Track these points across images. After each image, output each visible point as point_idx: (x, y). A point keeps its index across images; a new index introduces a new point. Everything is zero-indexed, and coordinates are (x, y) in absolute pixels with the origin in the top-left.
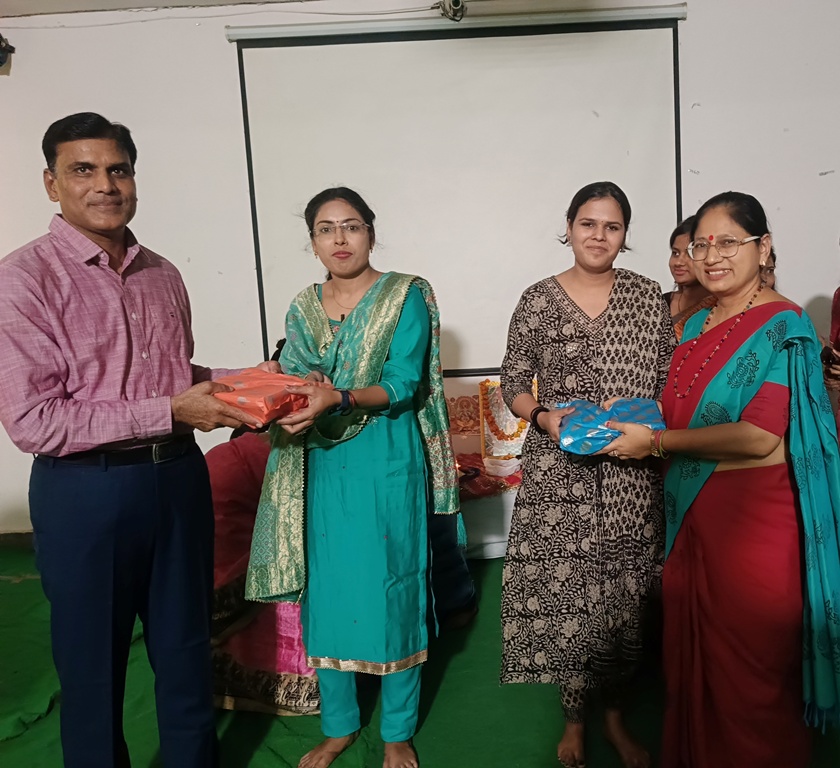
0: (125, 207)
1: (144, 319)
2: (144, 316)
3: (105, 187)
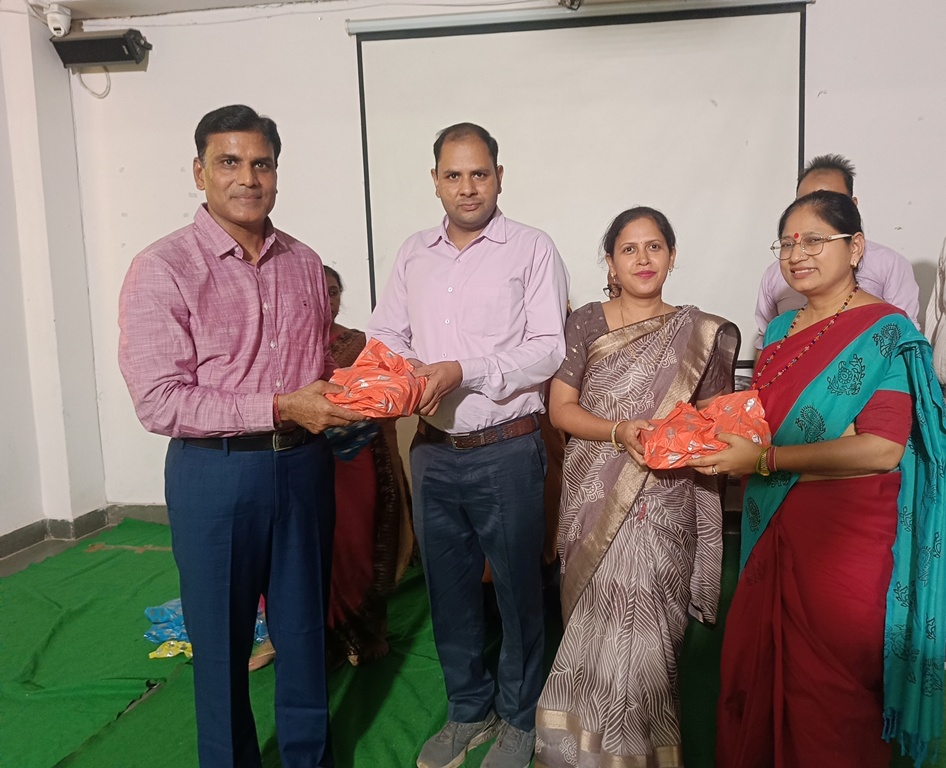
0: (265, 200)
1: (276, 309)
2: (276, 304)
3: (248, 181)
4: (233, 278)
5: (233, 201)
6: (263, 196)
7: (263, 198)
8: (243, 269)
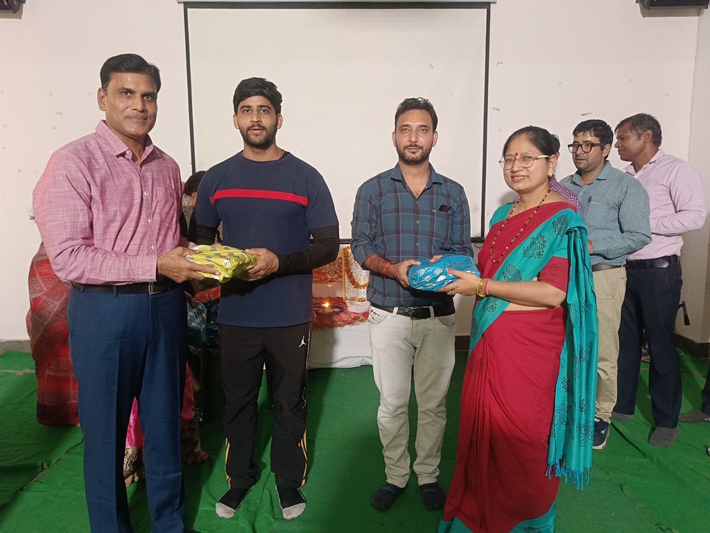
0: (149, 121)
1: (152, 196)
2: (152, 193)
3: (139, 107)
4: (124, 172)
5: (128, 120)
6: (148, 119)
7: (148, 120)
8: (131, 167)
